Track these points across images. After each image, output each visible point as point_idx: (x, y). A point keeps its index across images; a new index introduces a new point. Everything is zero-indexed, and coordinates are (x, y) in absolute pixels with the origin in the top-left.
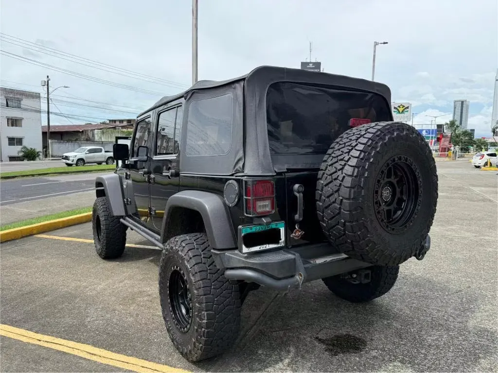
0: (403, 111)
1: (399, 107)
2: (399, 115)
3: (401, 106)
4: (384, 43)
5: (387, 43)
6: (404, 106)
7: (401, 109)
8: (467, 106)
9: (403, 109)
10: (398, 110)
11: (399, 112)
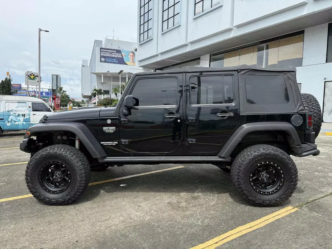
0: (33, 78)
1: (31, 75)
2: (31, 81)
3: (32, 75)
4: (46, 31)
5: (48, 32)
6: (34, 75)
7: (32, 77)
8: (60, 79)
9: (33, 77)
10: (30, 77)
11: (31, 78)
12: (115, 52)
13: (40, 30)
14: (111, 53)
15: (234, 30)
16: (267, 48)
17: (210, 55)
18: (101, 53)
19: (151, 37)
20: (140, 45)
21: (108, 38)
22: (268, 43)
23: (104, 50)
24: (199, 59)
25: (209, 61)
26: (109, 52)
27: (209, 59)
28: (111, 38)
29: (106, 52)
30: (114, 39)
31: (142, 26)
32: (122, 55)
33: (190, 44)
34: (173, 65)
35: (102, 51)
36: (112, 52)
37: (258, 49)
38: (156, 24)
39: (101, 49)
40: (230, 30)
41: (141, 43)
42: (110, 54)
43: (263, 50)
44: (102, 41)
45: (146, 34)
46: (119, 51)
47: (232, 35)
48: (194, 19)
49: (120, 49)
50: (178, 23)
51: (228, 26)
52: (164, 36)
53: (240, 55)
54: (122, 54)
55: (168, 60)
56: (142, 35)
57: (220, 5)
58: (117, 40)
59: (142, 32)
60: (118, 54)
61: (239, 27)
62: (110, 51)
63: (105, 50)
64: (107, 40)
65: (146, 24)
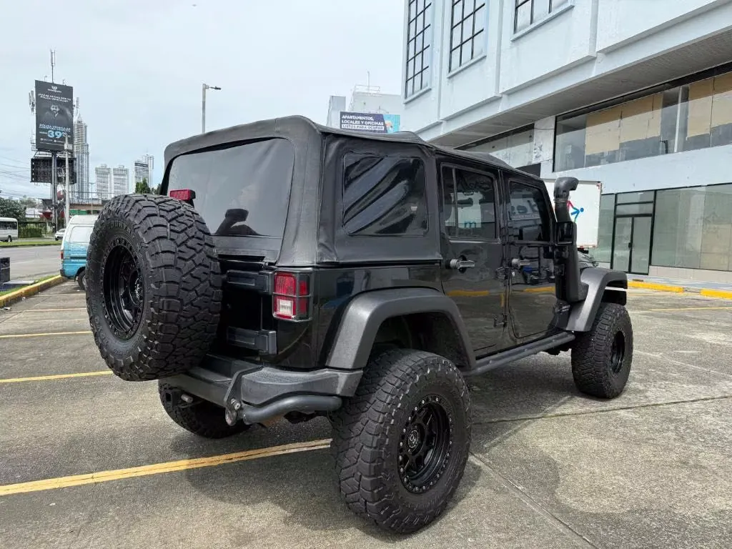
4: (216, 88)
5: (220, 89)
12: (371, 118)
13: (205, 87)
14: (362, 122)
15: (598, 60)
16: (686, 99)
17: (556, 118)
18: (341, 123)
19: (427, 86)
20: (406, 103)
21: (357, 91)
22: (688, 85)
23: (348, 117)
24: (531, 127)
25: (553, 132)
26: (359, 120)
27: (553, 127)
28: (363, 90)
29: (352, 120)
30: (370, 92)
31: (411, 63)
32: (385, 125)
33: (504, 96)
34: (478, 143)
35: (344, 119)
36: (364, 120)
37: (664, 100)
38: (437, 55)
39: (342, 114)
40: (589, 61)
41: (409, 99)
42: (361, 124)
43: (676, 102)
44: (344, 98)
45: (418, 78)
46: (379, 118)
47: (594, 72)
48: (514, 41)
49: (381, 112)
50: (482, 51)
51: (585, 53)
52: (452, 82)
53: (621, 118)
54: (386, 122)
55: (463, 133)
56: (410, 82)
57: (569, 4)
58: (375, 92)
59: (411, 75)
60: (376, 123)
61: (611, 51)
62: (360, 118)
63: (351, 117)
64: (356, 95)
65: (419, 58)
